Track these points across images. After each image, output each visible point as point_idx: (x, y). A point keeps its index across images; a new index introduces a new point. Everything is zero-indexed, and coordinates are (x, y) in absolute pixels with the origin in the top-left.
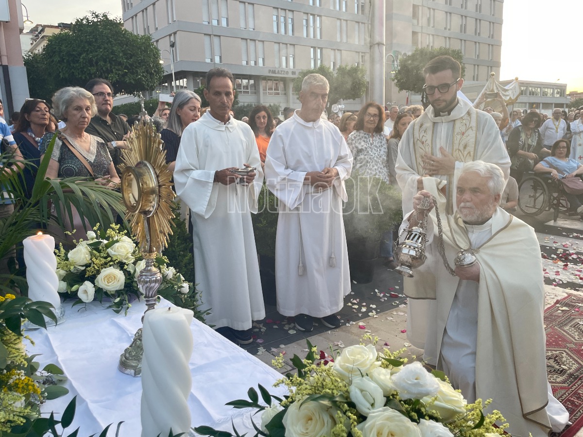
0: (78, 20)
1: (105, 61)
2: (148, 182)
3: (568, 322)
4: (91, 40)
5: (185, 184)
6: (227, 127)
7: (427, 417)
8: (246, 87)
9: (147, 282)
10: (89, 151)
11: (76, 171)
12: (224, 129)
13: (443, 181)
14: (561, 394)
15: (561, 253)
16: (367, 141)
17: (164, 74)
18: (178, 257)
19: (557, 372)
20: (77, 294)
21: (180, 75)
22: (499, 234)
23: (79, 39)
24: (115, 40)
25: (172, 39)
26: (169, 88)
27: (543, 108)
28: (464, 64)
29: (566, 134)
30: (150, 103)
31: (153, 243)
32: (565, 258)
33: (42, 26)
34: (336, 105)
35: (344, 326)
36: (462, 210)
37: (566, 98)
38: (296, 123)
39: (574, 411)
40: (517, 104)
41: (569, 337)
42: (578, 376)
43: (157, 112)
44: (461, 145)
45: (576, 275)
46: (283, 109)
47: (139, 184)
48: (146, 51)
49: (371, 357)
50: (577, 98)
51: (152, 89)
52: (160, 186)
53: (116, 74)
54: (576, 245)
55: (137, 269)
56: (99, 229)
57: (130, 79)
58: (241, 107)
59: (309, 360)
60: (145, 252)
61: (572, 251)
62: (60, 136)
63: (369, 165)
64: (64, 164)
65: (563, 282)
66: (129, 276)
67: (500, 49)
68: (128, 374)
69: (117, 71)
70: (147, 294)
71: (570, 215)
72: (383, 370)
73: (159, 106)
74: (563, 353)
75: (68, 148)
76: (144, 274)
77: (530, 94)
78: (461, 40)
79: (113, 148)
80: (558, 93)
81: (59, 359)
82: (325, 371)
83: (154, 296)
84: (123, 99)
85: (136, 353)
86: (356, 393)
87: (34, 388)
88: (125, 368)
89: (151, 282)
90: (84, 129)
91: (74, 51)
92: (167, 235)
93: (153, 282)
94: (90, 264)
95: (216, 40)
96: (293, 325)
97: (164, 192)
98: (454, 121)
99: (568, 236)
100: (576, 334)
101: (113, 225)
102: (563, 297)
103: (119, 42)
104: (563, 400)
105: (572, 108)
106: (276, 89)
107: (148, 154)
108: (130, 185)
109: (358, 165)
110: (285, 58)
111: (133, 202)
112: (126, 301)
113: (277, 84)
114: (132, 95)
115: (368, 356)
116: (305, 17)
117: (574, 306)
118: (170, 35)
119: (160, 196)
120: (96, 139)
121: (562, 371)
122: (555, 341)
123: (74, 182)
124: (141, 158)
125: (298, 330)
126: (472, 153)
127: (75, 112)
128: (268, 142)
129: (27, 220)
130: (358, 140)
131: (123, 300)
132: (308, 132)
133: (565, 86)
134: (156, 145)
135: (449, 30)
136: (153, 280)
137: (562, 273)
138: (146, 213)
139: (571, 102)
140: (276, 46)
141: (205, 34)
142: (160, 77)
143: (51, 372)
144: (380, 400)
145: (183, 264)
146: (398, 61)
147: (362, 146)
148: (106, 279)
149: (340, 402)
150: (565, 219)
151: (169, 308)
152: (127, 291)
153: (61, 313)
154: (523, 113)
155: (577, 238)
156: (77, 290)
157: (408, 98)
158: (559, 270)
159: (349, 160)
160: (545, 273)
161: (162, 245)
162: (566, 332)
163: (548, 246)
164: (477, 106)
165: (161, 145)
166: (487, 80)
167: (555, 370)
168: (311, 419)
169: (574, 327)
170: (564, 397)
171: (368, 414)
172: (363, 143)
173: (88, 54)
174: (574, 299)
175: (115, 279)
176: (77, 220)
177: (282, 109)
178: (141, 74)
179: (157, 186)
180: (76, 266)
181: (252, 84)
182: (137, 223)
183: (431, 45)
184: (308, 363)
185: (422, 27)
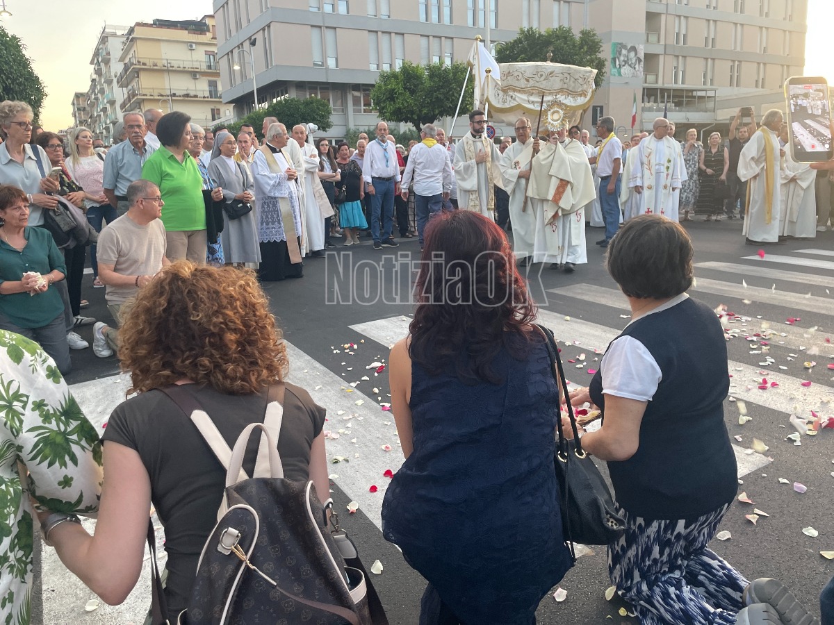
25: (265, 34)
67: (804, 38)
95: (329, 34)
110: (437, 58)
118: (264, 29)
135: (715, 8)
140: (424, 41)
141: (312, 26)
185: (667, 4)
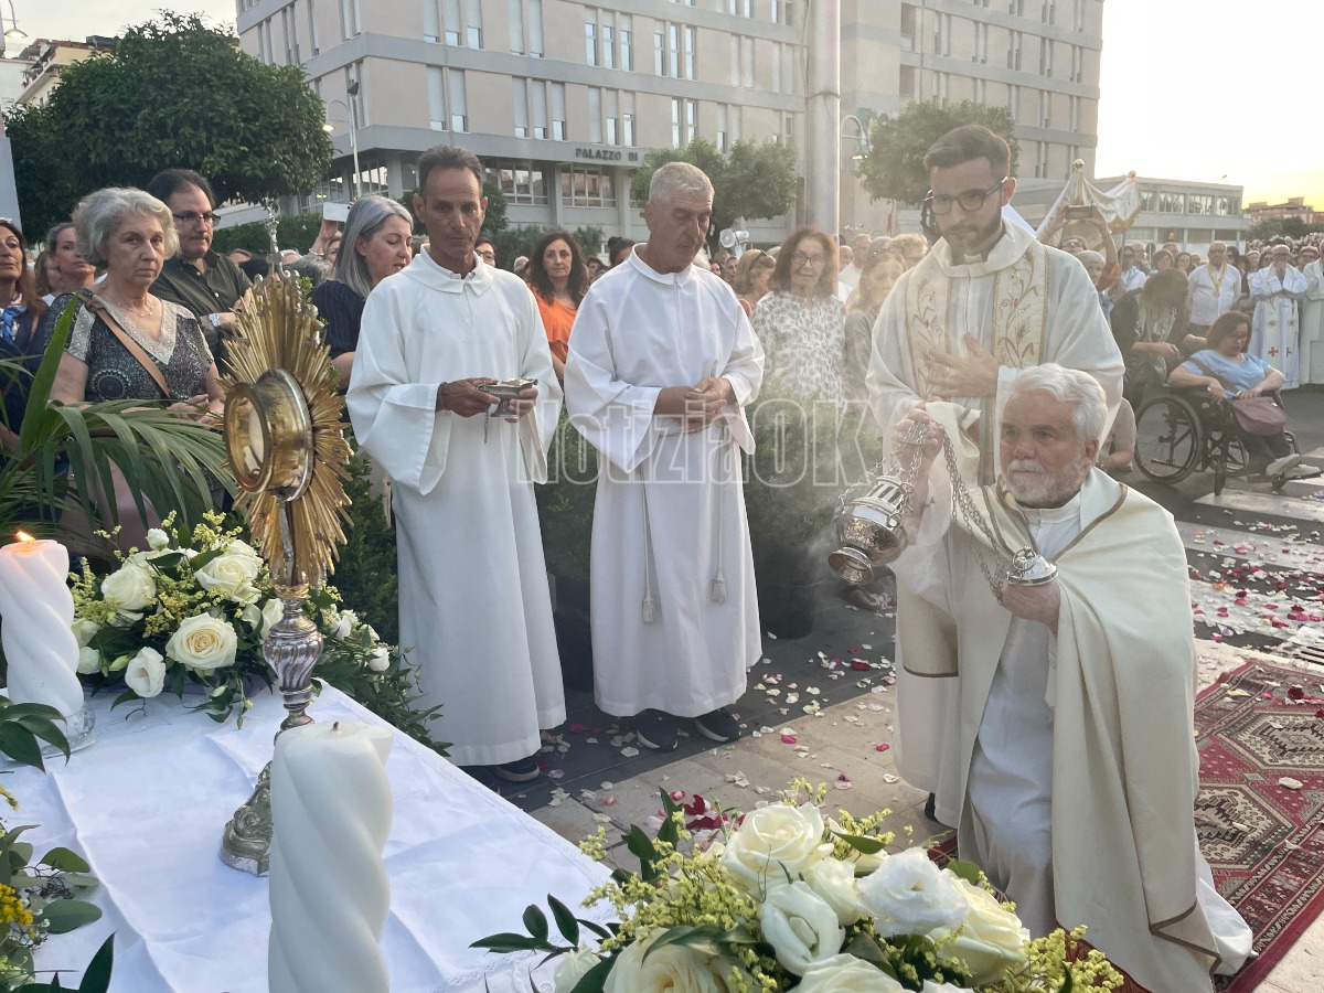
0: (131, 31)
1: (194, 125)
2: (286, 420)
3: (1248, 724)
4: (162, 76)
5: (372, 418)
6: (469, 285)
7: (939, 976)
8: (525, 188)
9: (286, 654)
10: (158, 338)
11: (126, 384)
12: (461, 291)
13: (972, 410)
14: (1234, 887)
15: (1230, 568)
16: (798, 316)
17: (334, 157)
18: (367, 583)
19: (1223, 838)
20: (123, 677)
21: (372, 158)
22: (1096, 527)
23: (134, 75)
24: (219, 77)
25: (353, 75)
26: (346, 190)
27: (1190, 240)
28: (1016, 139)
29: (1242, 298)
30: (303, 223)
31: (300, 561)
32: (1240, 577)
33: (48, 43)
34: (730, 230)
35: (747, 738)
36: (1016, 476)
37: (1242, 217)
38: (635, 275)
39: (1262, 925)
40: (1134, 232)
41: (1251, 757)
42: (1271, 846)
43: (318, 243)
44: (1011, 329)
45: (1264, 617)
46: (607, 239)
47: (266, 424)
48: (290, 103)
49: (811, 833)
50: (1266, 218)
51: (306, 191)
52: (315, 430)
53: (221, 155)
54: (1265, 550)
55: (265, 617)
56: (175, 524)
57: (254, 168)
58: (513, 233)
59: (666, 841)
60: (280, 583)
61: (1254, 563)
62: (90, 303)
63: (802, 369)
64: (100, 367)
65: (1235, 633)
66: (247, 634)
67: (1097, 105)
68: (242, 870)
69: (222, 150)
70: (288, 681)
71: (1251, 481)
72: (838, 865)
73: (324, 232)
74: (1237, 795)
75: (111, 332)
76: (279, 634)
77: (1161, 209)
78: (1009, 85)
79: (212, 329)
80: (1223, 206)
81: (80, 836)
82: (704, 867)
83: (305, 686)
84: (236, 213)
85: (262, 820)
86: (775, 919)
87: (16, 912)
88: (237, 856)
89: (295, 653)
90: (147, 288)
91: (122, 101)
92: (333, 545)
93: (301, 654)
94: (155, 607)
95: (454, 78)
96: (631, 735)
97: (325, 444)
98: (996, 273)
99: (1245, 529)
100: (1266, 749)
101: (210, 515)
102: (1237, 667)
103: (229, 81)
104: (1237, 901)
105: (1255, 241)
106: (594, 193)
107: (286, 354)
108: (244, 426)
109: (779, 371)
110: (613, 121)
111: (252, 465)
112: (240, 692)
113: (594, 180)
114: (259, 204)
115: (802, 832)
116: (658, 28)
117: (1259, 687)
118: (348, 67)
119: (316, 453)
120: (175, 310)
121: (1234, 835)
122: (1219, 764)
123: (117, 412)
124: (271, 363)
125: (643, 749)
126: (1036, 348)
127: (127, 247)
128: (574, 316)
129: (9, 500)
130: (778, 312)
131: (234, 691)
132: (664, 296)
133: (1240, 190)
134: (305, 333)
135: (983, 61)
136: (302, 649)
137: (1234, 613)
138: (283, 491)
139: (1252, 227)
140: (593, 94)
141: (429, 65)
142: (324, 164)
143: (60, 867)
144: (832, 936)
145: (377, 600)
146: (870, 133)
147: (788, 327)
148: (192, 642)
149: (739, 945)
150: (1241, 489)
151: (336, 725)
152: (243, 669)
153: (86, 724)
154: (1147, 251)
155: (1265, 532)
156: (124, 670)
157: (890, 217)
158: (1227, 606)
159: (755, 360)
160: (1196, 613)
161: (322, 567)
162: (1244, 747)
163: (1201, 552)
164: (1046, 239)
165: (318, 333)
166: (1067, 177)
167: (1219, 834)
168: (669, 984)
169: (1261, 734)
170: (1239, 894)
171: (804, 970)
172: (788, 321)
173: (154, 109)
174: (1260, 671)
175: (213, 641)
176: (125, 500)
177: (605, 239)
178: (279, 157)
179: (308, 429)
180: (120, 612)
181: (537, 181)
182: (263, 515)
183: (943, 95)
184: (663, 848)
185: (922, 55)
